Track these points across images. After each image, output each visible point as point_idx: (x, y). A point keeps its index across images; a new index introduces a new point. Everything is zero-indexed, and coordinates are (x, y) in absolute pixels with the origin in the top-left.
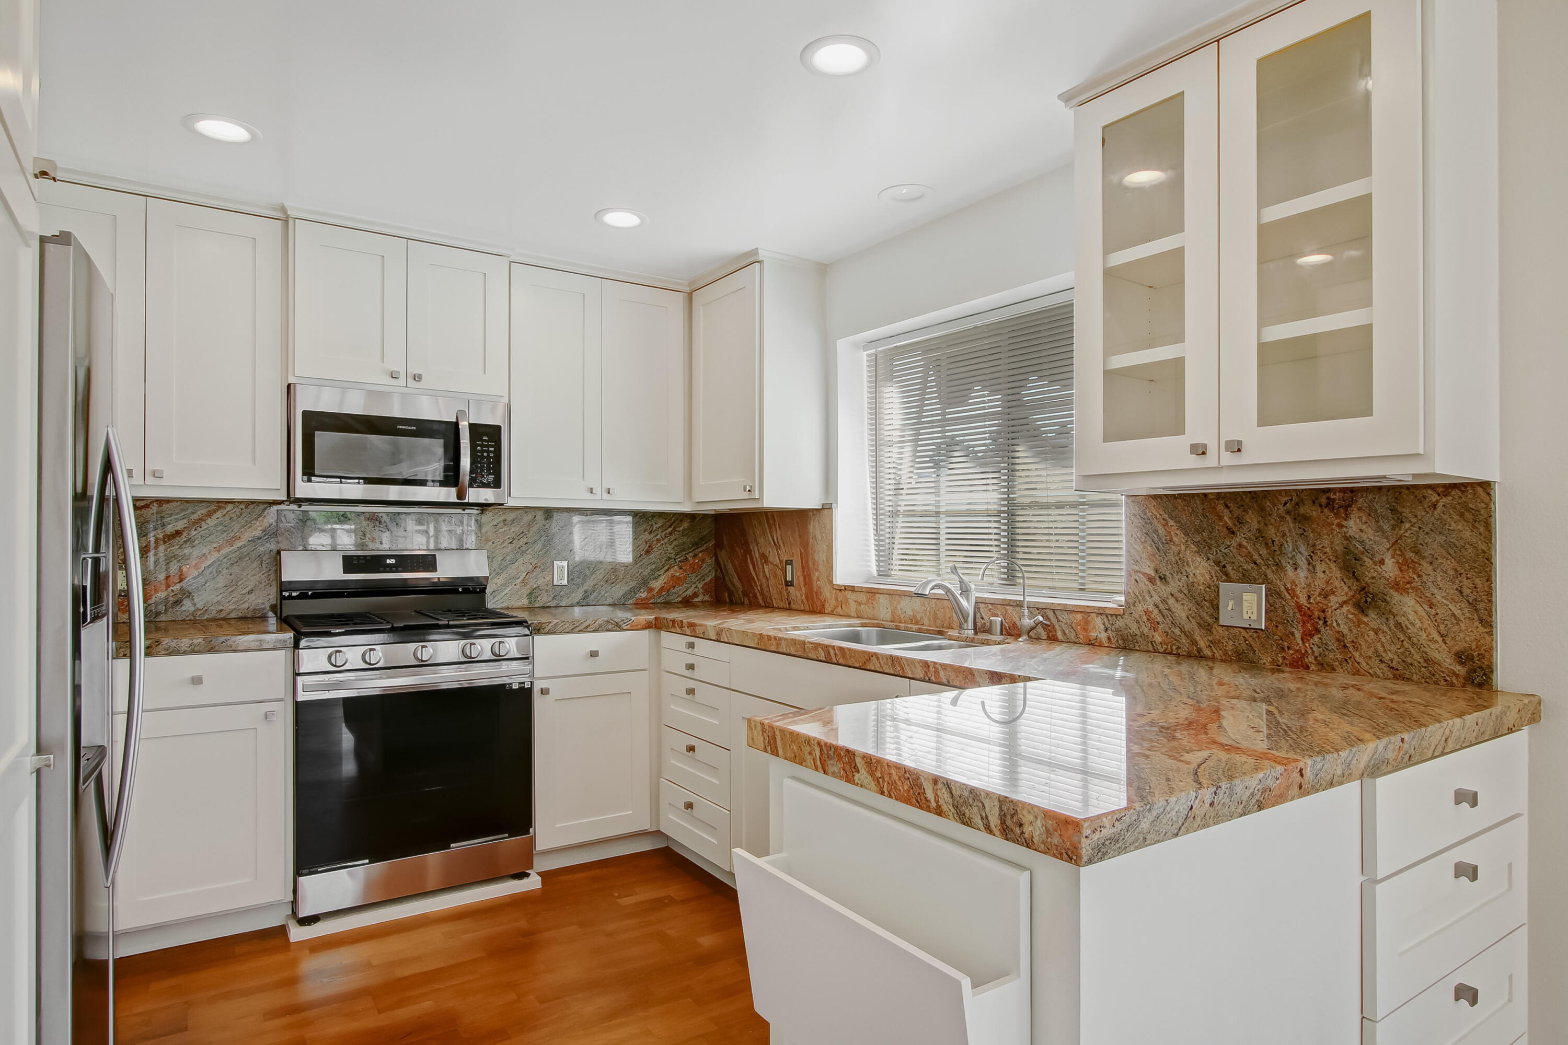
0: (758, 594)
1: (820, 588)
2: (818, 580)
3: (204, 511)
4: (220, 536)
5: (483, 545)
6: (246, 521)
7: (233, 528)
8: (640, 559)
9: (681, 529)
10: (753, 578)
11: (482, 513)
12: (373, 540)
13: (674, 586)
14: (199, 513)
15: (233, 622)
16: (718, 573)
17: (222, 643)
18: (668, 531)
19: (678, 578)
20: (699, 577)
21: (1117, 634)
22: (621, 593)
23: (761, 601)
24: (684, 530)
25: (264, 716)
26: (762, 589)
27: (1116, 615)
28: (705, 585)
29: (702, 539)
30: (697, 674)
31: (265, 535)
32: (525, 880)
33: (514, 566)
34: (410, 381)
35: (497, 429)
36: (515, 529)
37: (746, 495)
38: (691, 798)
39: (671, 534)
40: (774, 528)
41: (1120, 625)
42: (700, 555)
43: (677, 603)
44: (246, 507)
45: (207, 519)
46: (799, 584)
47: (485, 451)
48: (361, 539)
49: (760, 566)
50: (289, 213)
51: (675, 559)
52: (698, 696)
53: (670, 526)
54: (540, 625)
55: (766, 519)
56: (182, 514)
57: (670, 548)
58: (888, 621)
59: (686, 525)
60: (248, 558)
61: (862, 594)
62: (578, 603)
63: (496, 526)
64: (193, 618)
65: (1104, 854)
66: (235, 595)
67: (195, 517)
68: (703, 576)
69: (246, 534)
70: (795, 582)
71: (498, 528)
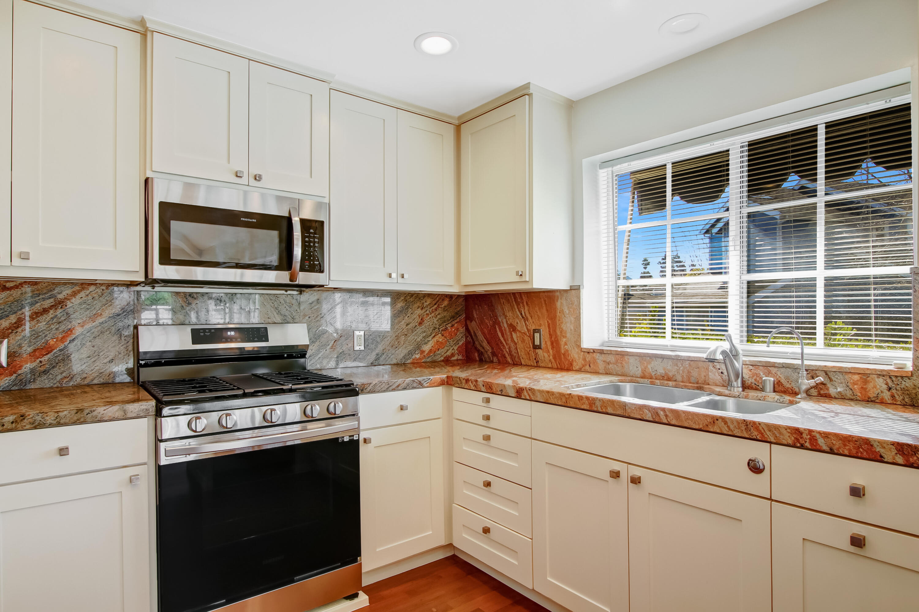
0: (507, 355)
1: (567, 351)
2: (566, 344)
3: (69, 291)
4: (83, 313)
5: (301, 319)
6: (107, 300)
7: (95, 306)
8: (416, 329)
9: (443, 306)
10: (501, 343)
11: (301, 294)
13: (439, 349)
14: (64, 293)
15: (95, 388)
16: (468, 339)
17: (87, 415)
18: (434, 308)
19: (441, 343)
20: (455, 342)
21: (903, 393)
22: (402, 355)
23: (509, 360)
24: (445, 306)
25: (129, 481)
26: (510, 351)
27: (902, 377)
28: (459, 347)
29: (457, 313)
30: (492, 423)
31: (124, 312)
32: (356, 601)
33: (325, 336)
34: (252, 180)
35: (322, 223)
37: (517, 279)
38: (488, 523)
39: (436, 310)
40: (521, 305)
41: (907, 385)
42: (456, 325)
43: (441, 361)
44: (107, 289)
45: (72, 299)
46: (547, 347)
47: (312, 242)
49: (509, 334)
50: (148, 25)
51: (439, 329)
52: (493, 442)
53: (435, 304)
54: (363, 386)
55: (514, 298)
56: (49, 294)
57: (435, 320)
58: (638, 377)
59: (446, 303)
60: (108, 332)
61: (610, 356)
62: (372, 364)
63: (311, 304)
64: (59, 385)
66: (97, 364)
68: (458, 341)
69: (107, 311)
70: (543, 346)
71: (313, 305)
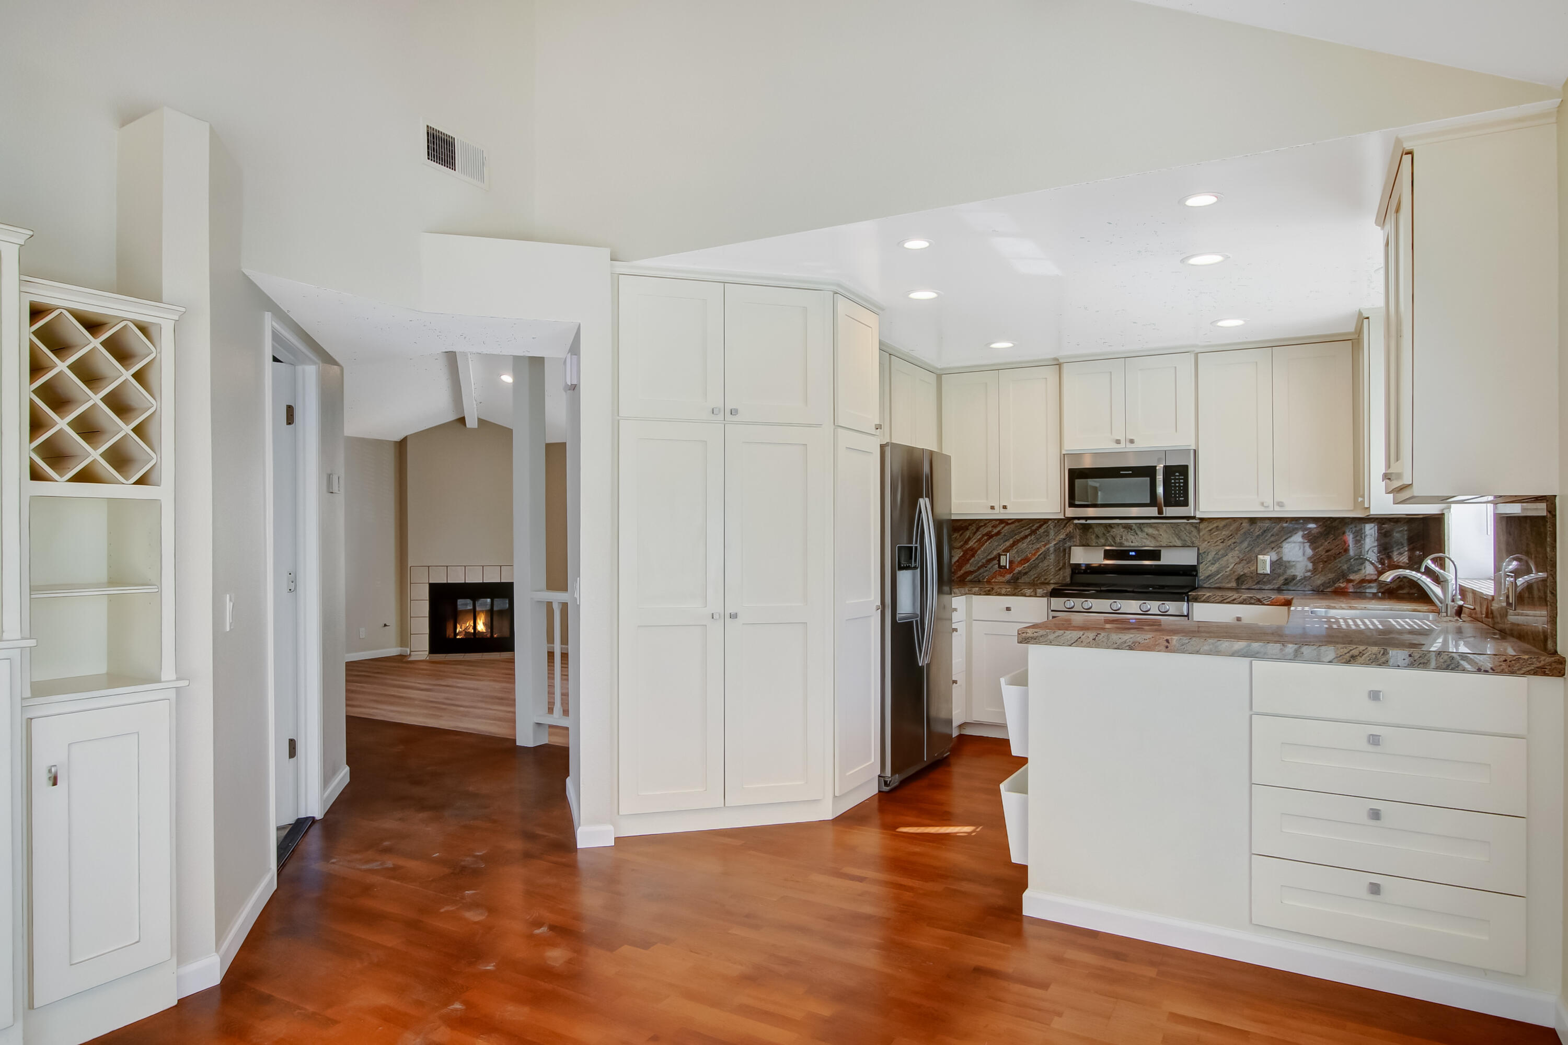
3: (1038, 525)
4: (1045, 538)
5: (1200, 543)
6: (1058, 530)
7: (1049, 536)
12: (1127, 540)
14: (1036, 526)
22: (1320, 582)
31: (1067, 537)
33: (1225, 559)
34: (1128, 443)
35: (1185, 468)
36: (1225, 533)
45: (1039, 529)
47: (1177, 483)
48: (1120, 540)
50: (1060, 361)
56: (1028, 527)
60: (1059, 550)
62: (1279, 588)
63: (1210, 530)
64: (1033, 582)
65: (1028, 642)
66: (1052, 570)
67: (1034, 528)
71: (1212, 532)
